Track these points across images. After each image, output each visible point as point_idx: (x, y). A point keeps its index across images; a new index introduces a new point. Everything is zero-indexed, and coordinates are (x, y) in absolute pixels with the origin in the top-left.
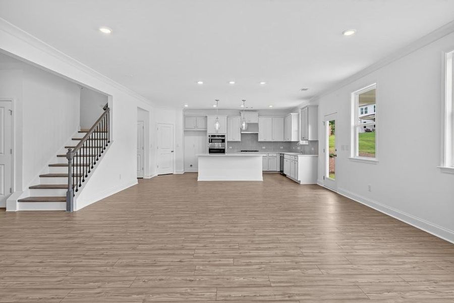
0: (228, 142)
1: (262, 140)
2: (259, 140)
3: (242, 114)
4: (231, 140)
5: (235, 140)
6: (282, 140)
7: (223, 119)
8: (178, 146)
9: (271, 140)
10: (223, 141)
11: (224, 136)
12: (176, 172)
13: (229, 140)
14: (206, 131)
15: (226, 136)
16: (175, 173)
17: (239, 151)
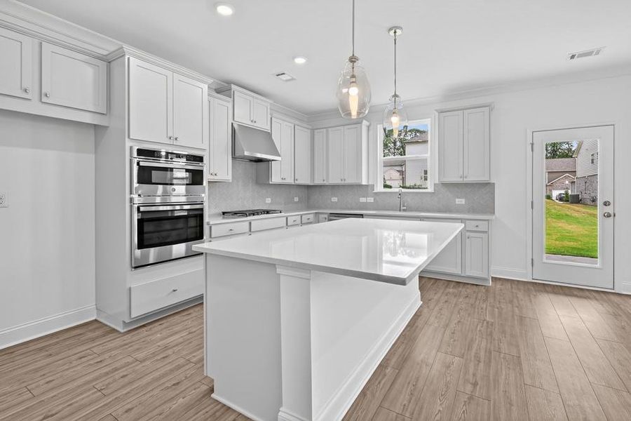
1: (279, 181)
9: (292, 181)
10: (200, 178)
15: (206, 160)
17: (218, 215)
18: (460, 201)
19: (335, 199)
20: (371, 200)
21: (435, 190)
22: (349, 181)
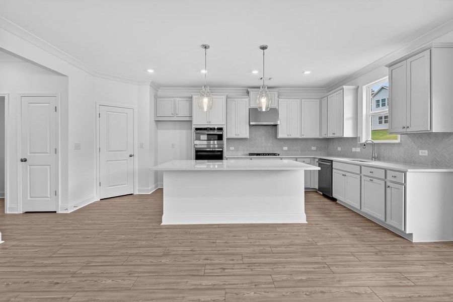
0: (228, 139)
1: (285, 136)
2: (280, 136)
3: (251, 93)
4: (234, 136)
5: (240, 136)
6: (318, 136)
7: (220, 100)
8: (141, 146)
9: (298, 136)
10: (220, 137)
11: (221, 129)
12: (139, 191)
13: (229, 136)
14: (191, 121)
15: (225, 129)
16: (136, 193)
17: (246, 155)
18: (424, 153)
19: (339, 149)
20: (358, 150)
21: (401, 141)
22: (337, 135)
